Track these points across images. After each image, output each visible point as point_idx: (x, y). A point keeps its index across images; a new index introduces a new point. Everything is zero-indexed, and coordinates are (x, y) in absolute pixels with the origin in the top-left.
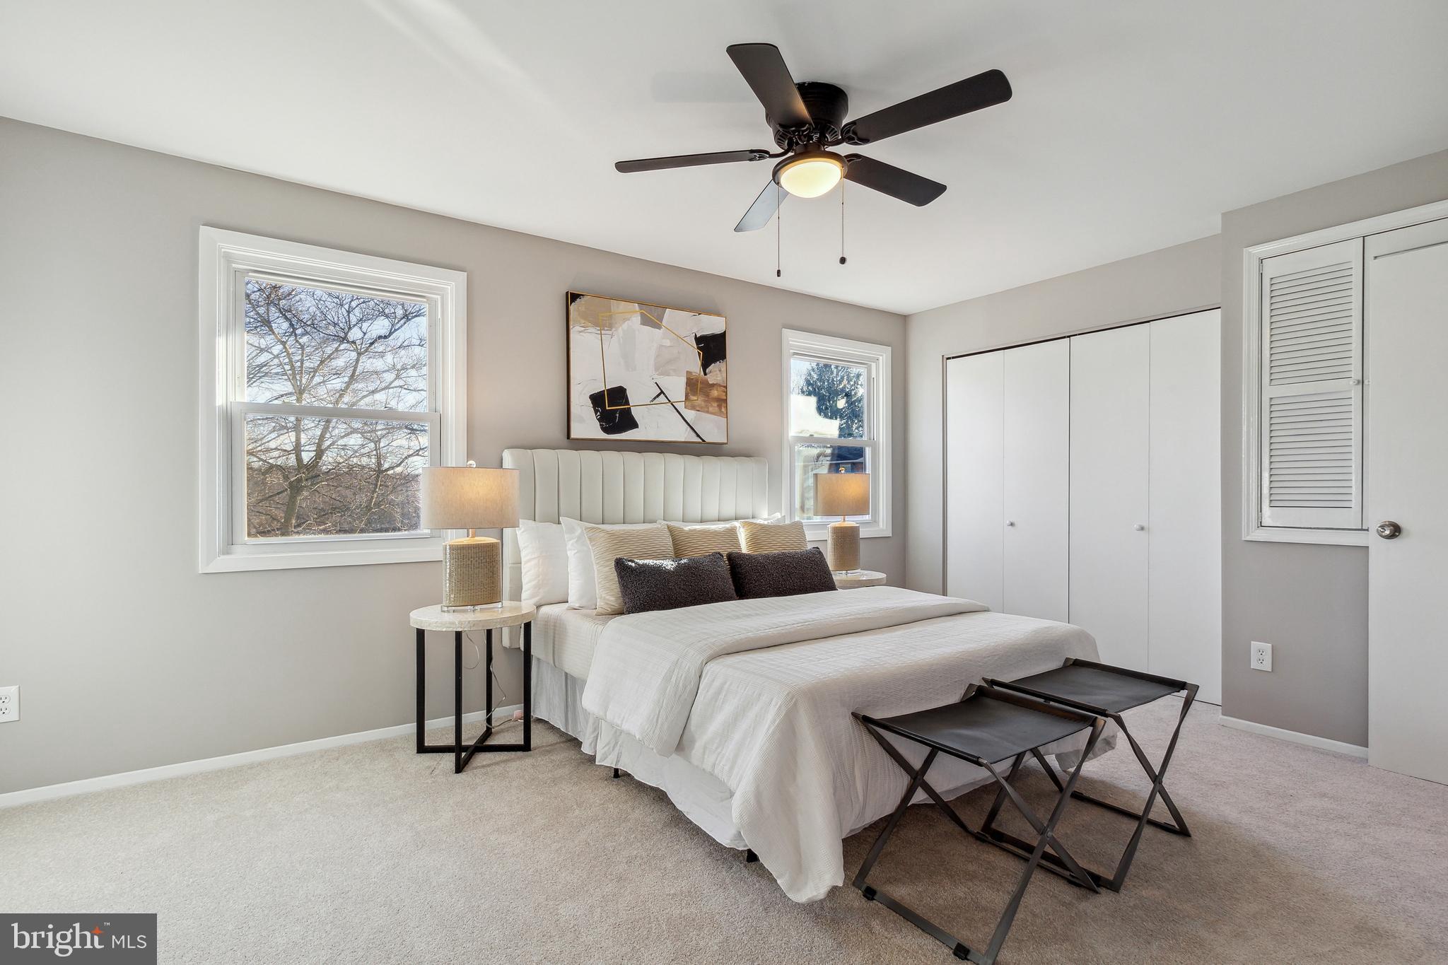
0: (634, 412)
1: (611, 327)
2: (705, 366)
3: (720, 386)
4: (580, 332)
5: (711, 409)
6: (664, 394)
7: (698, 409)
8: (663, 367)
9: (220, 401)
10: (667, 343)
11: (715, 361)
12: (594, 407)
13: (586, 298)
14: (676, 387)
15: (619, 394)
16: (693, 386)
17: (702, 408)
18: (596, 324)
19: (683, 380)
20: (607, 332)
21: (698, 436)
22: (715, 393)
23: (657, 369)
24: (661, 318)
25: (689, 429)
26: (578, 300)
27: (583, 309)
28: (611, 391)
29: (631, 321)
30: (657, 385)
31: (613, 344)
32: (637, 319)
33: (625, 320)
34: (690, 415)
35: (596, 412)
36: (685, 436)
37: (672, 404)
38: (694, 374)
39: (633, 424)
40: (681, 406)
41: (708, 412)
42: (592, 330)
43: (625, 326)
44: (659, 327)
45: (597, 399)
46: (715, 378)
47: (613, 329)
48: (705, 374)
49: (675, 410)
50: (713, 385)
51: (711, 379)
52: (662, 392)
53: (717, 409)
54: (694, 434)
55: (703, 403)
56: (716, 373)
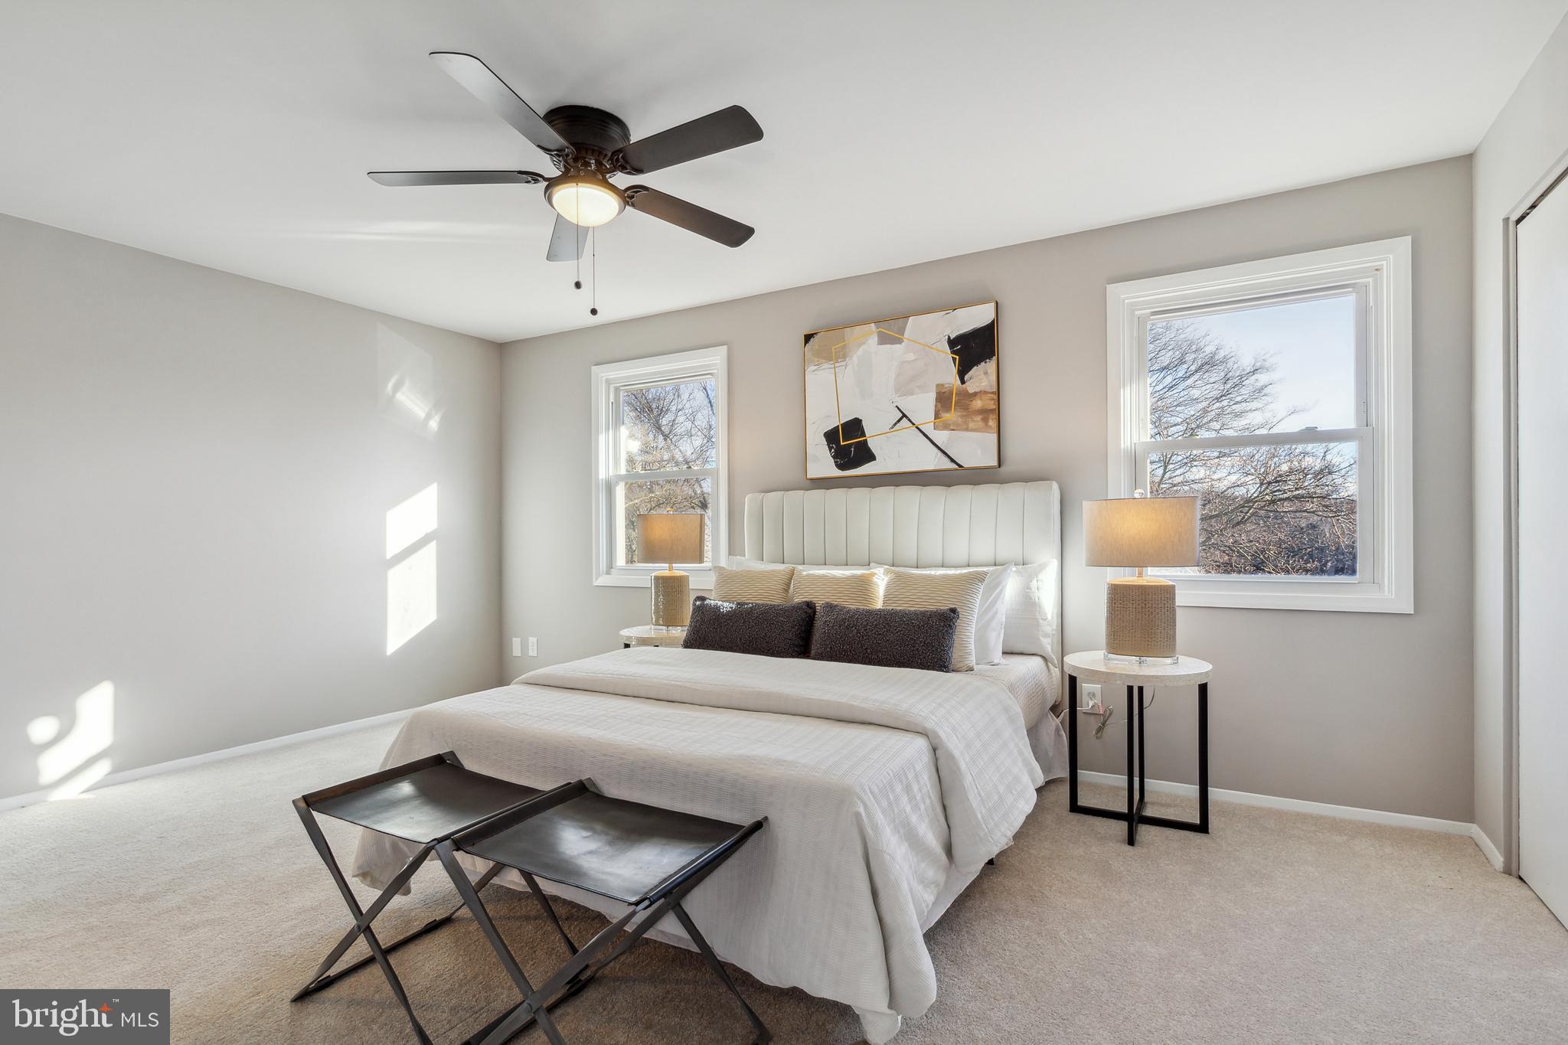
0: (871, 444)
1: (844, 357)
2: (962, 373)
3: (986, 392)
4: (814, 371)
5: (971, 425)
6: (907, 417)
7: (952, 428)
8: (905, 387)
9: (602, 475)
10: (911, 357)
11: (977, 362)
12: (828, 445)
13: (819, 335)
14: (923, 407)
15: (854, 427)
16: (944, 400)
17: (958, 425)
18: (829, 359)
19: (933, 396)
20: (842, 363)
21: (953, 461)
22: (978, 404)
23: (897, 390)
24: (902, 331)
25: (940, 453)
26: (812, 339)
27: (817, 347)
28: (846, 426)
29: (867, 346)
30: (898, 408)
31: (848, 373)
32: (874, 339)
33: (860, 345)
34: (941, 437)
35: (830, 449)
36: (935, 463)
37: (917, 428)
38: (947, 385)
39: (870, 457)
40: (929, 429)
41: (967, 430)
42: (826, 366)
43: (860, 352)
44: (900, 341)
45: (831, 436)
46: (977, 384)
47: (847, 359)
48: (963, 382)
49: (921, 434)
50: (975, 394)
51: (971, 386)
52: (904, 415)
53: (981, 424)
54: (947, 460)
55: (960, 419)
56: (982, 376)
